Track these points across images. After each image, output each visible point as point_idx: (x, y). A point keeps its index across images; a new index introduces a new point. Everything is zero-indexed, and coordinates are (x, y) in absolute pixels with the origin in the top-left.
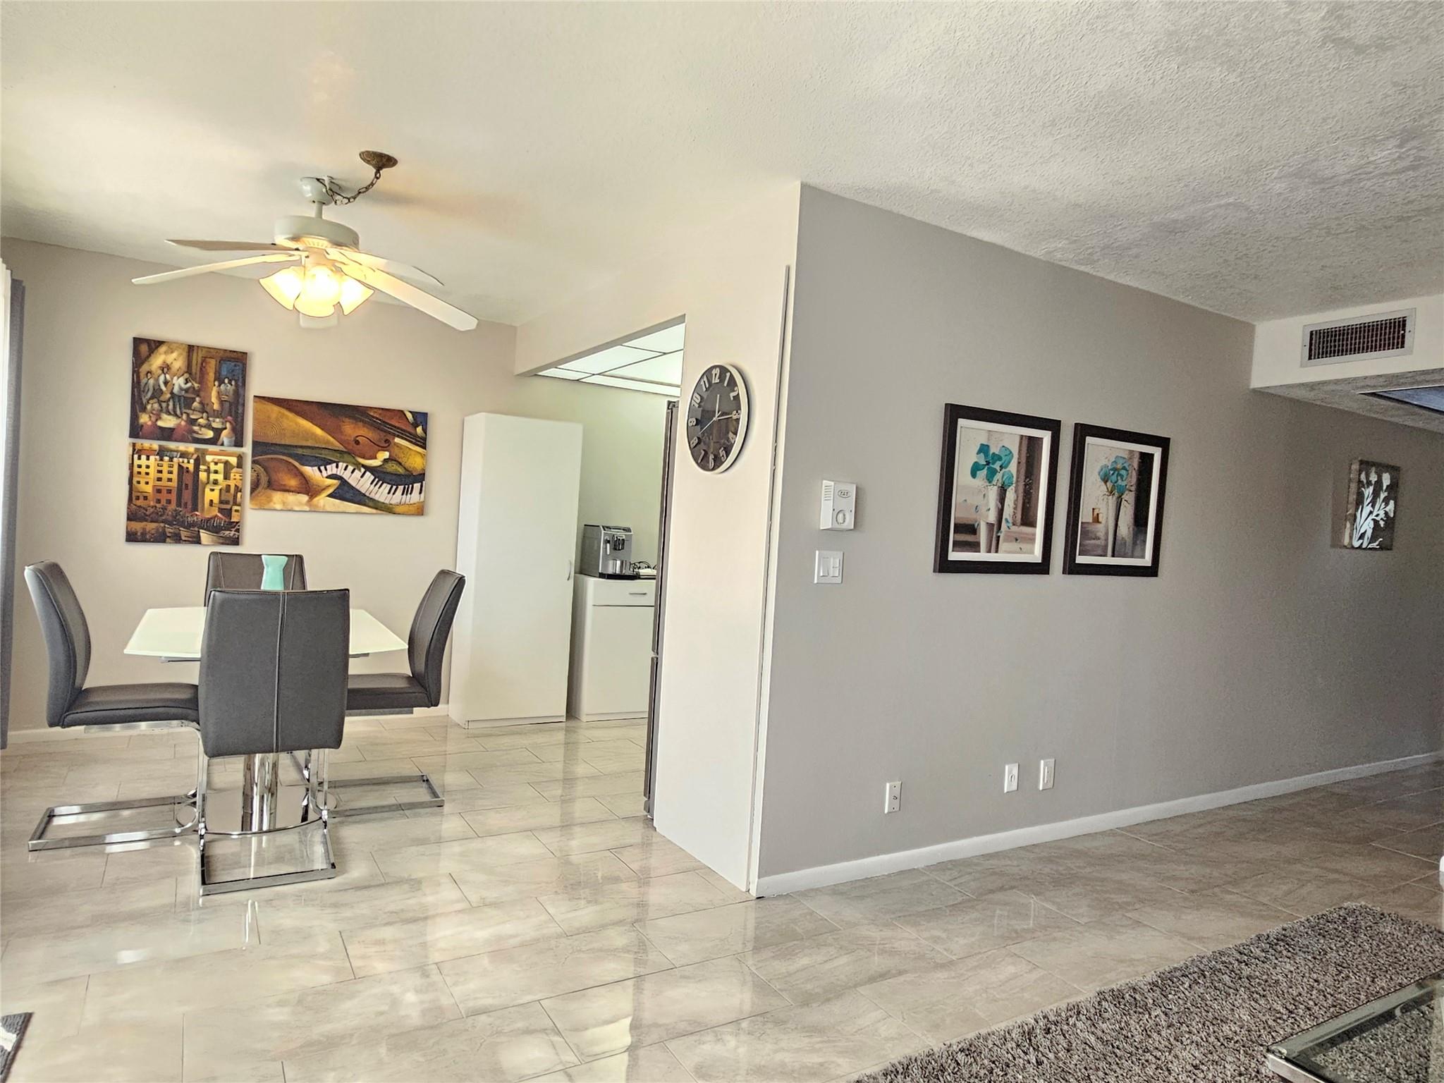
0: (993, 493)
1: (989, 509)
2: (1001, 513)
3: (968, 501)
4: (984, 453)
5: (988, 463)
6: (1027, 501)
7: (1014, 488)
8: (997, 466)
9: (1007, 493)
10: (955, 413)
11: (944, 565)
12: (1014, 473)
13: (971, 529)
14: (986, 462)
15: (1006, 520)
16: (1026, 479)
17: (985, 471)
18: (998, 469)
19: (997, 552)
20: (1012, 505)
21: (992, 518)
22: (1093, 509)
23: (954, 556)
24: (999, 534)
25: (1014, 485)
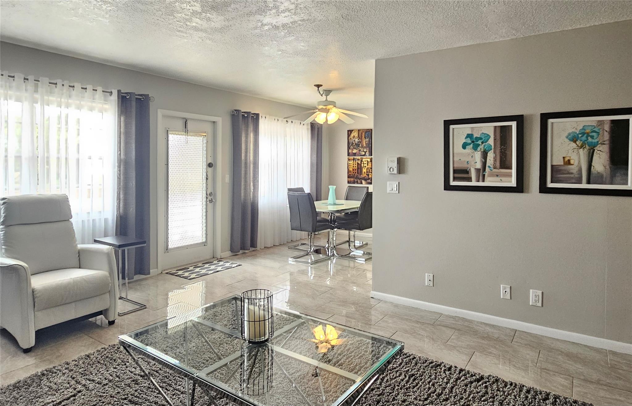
0: (478, 156)
1: (476, 162)
2: (484, 164)
3: (461, 159)
4: (470, 138)
5: (473, 142)
6: (503, 157)
7: (493, 152)
8: (480, 142)
9: (488, 154)
10: (447, 124)
11: (448, 187)
12: (493, 145)
13: (466, 171)
14: (472, 141)
15: (489, 167)
16: (501, 146)
17: (472, 145)
18: (480, 143)
19: (483, 181)
20: (492, 159)
21: (479, 165)
22: (564, 158)
23: (453, 183)
24: (484, 173)
25: (493, 150)
